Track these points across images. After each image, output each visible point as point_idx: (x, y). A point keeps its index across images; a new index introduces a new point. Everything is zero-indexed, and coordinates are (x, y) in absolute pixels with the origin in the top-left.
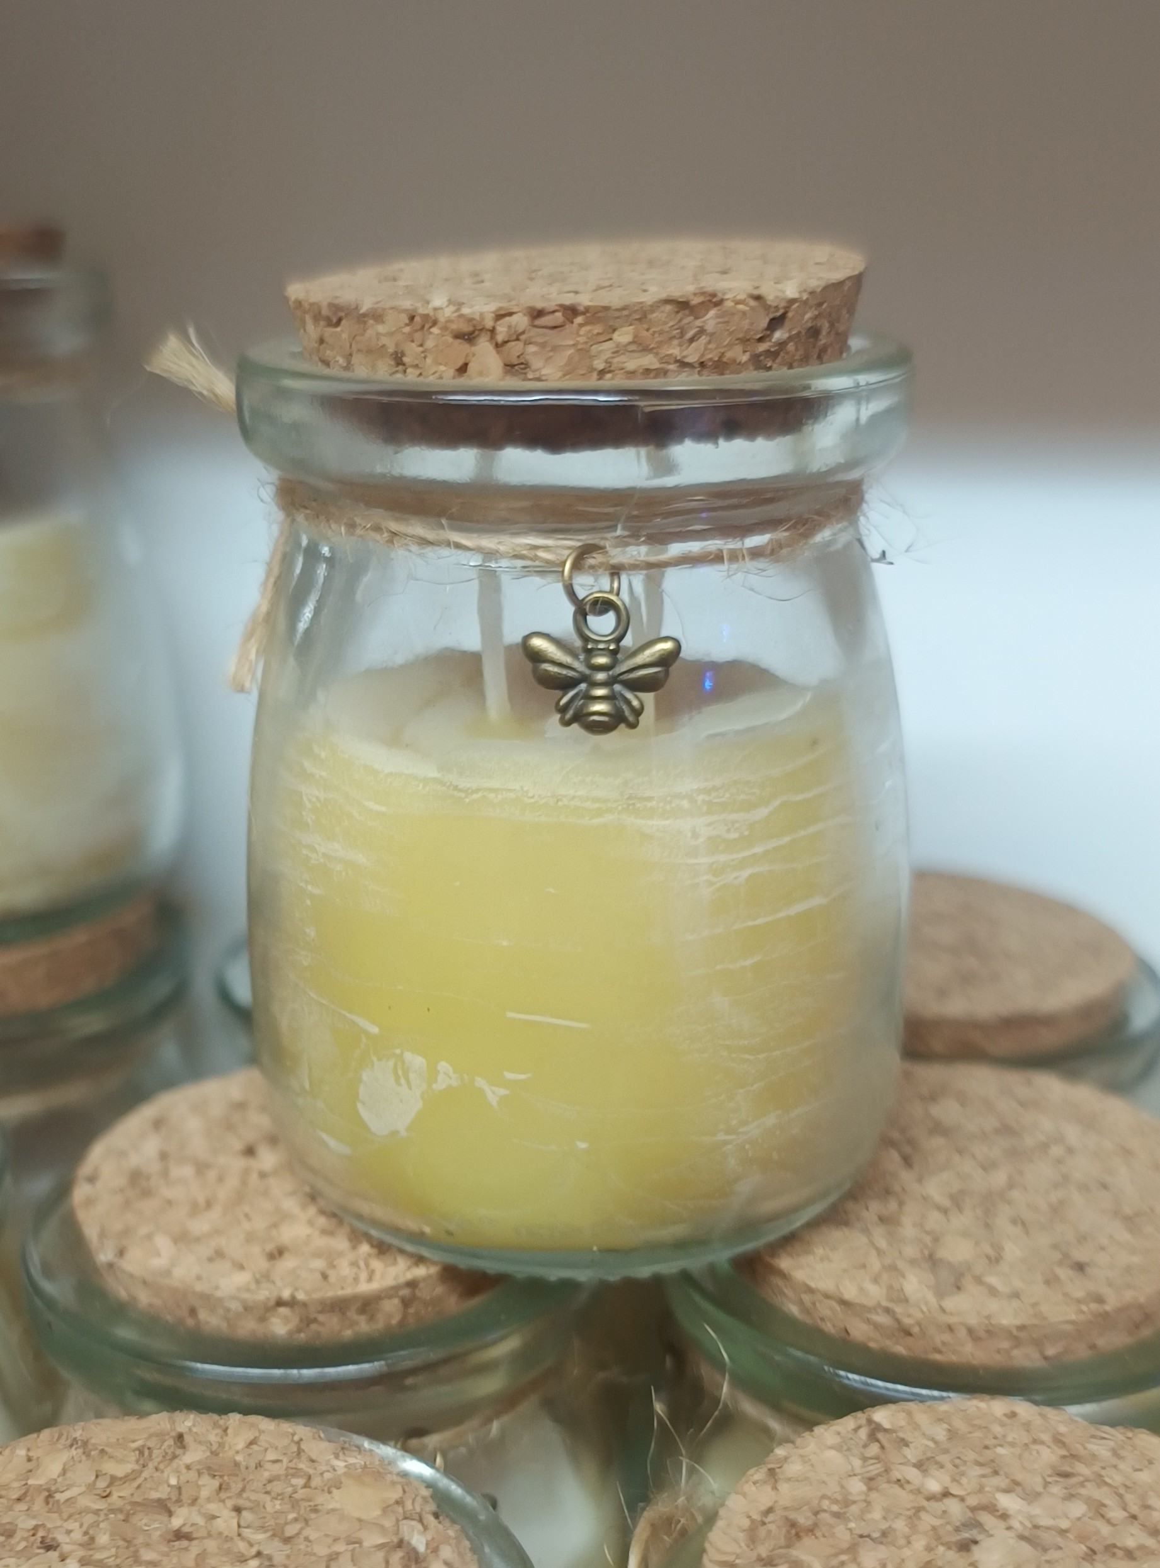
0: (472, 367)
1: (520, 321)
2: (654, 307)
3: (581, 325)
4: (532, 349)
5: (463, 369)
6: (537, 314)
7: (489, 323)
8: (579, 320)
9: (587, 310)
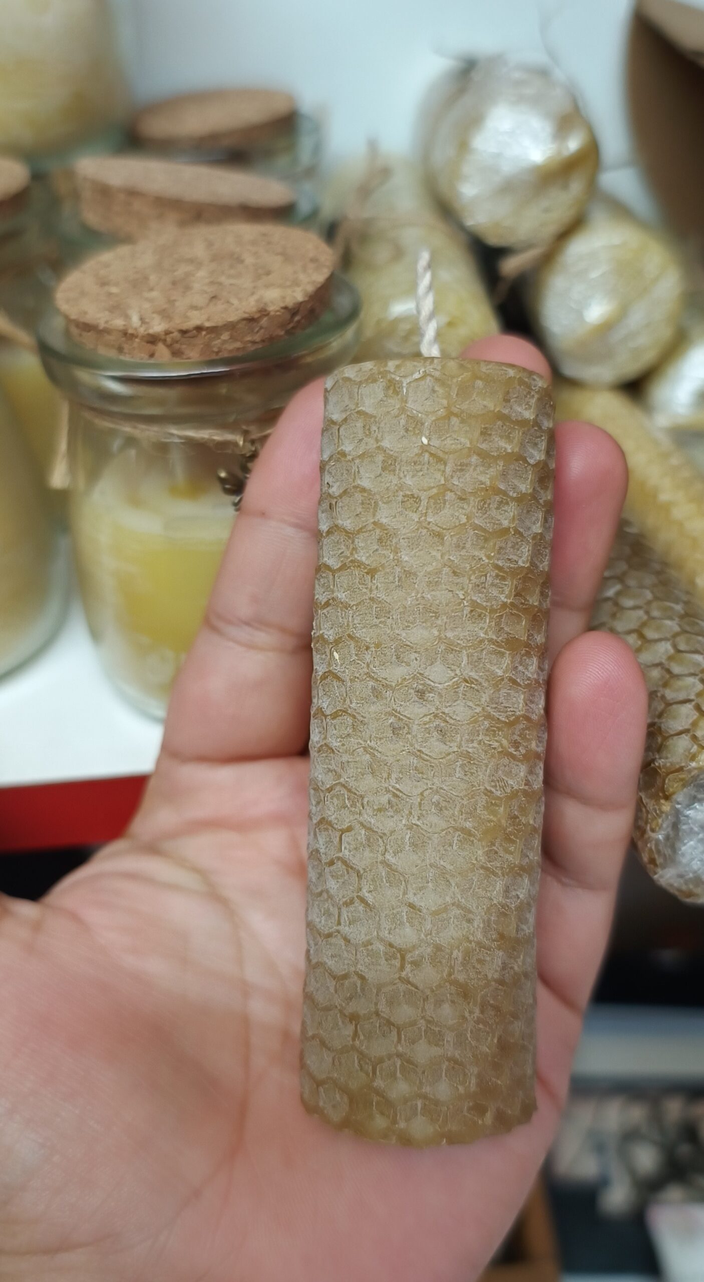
0: (157, 355)
1: (176, 335)
2: (239, 322)
3: (205, 335)
4: (184, 346)
5: (152, 355)
6: (184, 332)
7: (163, 337)
8: (204, 333)
9: (208, 328)
